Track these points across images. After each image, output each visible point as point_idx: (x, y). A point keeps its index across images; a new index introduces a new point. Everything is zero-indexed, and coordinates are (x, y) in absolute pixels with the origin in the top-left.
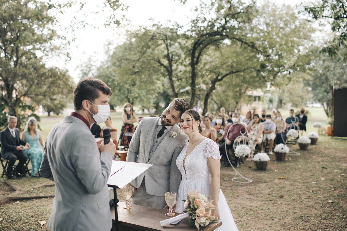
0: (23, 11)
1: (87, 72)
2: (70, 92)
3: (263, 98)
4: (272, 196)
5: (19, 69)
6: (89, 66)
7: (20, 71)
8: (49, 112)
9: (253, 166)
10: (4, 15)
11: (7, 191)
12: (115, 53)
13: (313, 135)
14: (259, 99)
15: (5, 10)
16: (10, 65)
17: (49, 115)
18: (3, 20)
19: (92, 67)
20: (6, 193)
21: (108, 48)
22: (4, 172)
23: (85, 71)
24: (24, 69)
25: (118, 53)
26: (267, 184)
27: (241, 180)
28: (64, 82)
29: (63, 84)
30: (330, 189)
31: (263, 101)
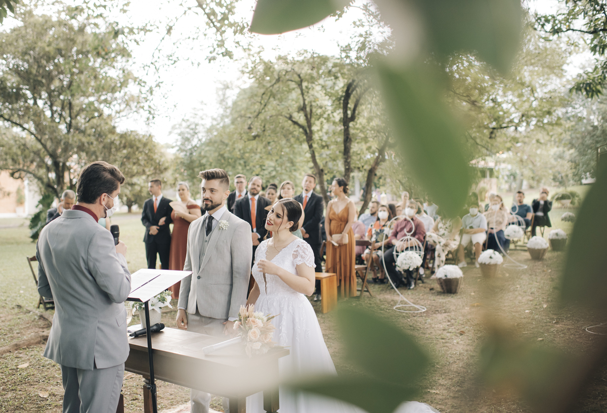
0: (78, 41)
1: (189, 136)
2: (158, 171)
3: (498, 171)
4: (448, 332)
5: (73, 136)
6: (193, 126)
7: (75, 138)
8: (130, 206)
9: (437, 287)
10: (47, 49)
11: (43, 328)
12: (235, 103)
13: (557, 234)
14: (491, 175)
15: (49, 42)
16: (60, 130)
17: (130, 210)
18: (45, 57)
19: (197, 127)
20: (41, 330)
21: (224, 95)
22: (40, 300)
23: (186, 135)
24: (81, 136)
25: (240, 103)
26: (449, 314)
27: (407, 308)
28: (146, 154)
29: (146, 158)
30: (550, 322)
31: (497, 178)
